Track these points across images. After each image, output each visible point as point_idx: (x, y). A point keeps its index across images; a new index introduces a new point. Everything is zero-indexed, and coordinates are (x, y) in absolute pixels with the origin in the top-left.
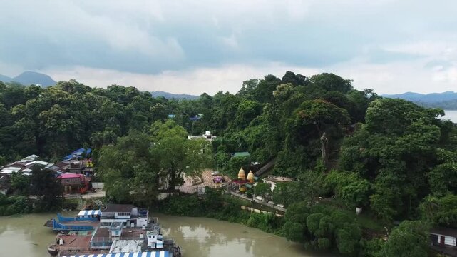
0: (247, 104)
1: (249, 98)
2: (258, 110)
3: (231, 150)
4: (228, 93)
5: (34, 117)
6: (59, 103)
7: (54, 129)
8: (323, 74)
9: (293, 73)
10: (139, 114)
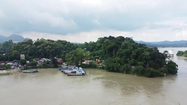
0: (98, 45)
1: (99, 43)
2: (101, 46)
3: (94, 56)
4: (93, 42)
5: (43, 48)
6: (49, 45)
7: (49, 52)
8: (120, 36)
9: (111, 36)
10: (69, 48)
